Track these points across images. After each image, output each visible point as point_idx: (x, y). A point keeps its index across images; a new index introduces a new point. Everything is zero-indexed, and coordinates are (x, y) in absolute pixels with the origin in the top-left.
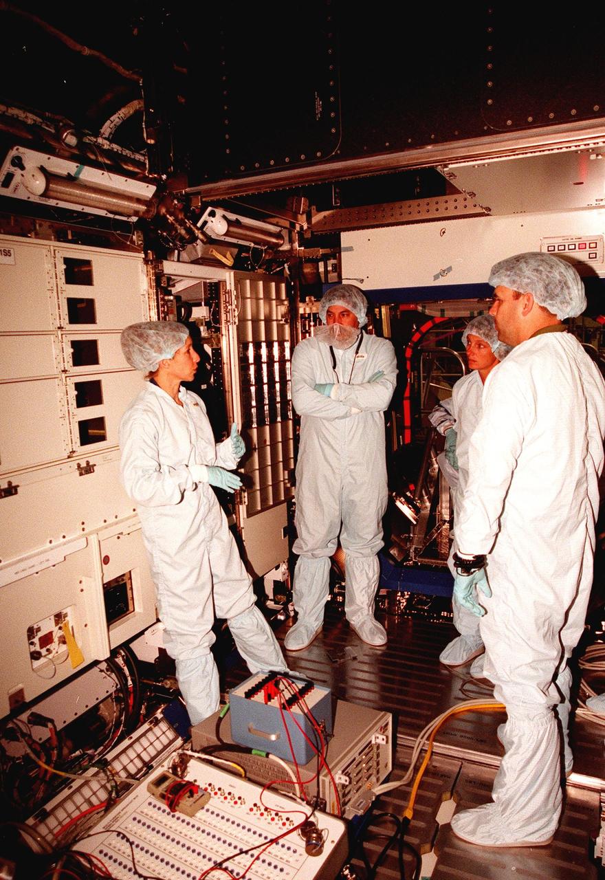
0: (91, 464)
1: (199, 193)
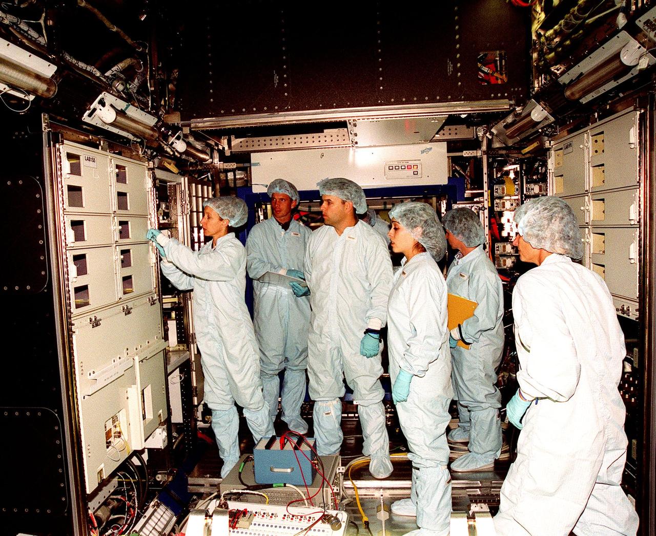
0: (129, 308)
1: (189, 125)
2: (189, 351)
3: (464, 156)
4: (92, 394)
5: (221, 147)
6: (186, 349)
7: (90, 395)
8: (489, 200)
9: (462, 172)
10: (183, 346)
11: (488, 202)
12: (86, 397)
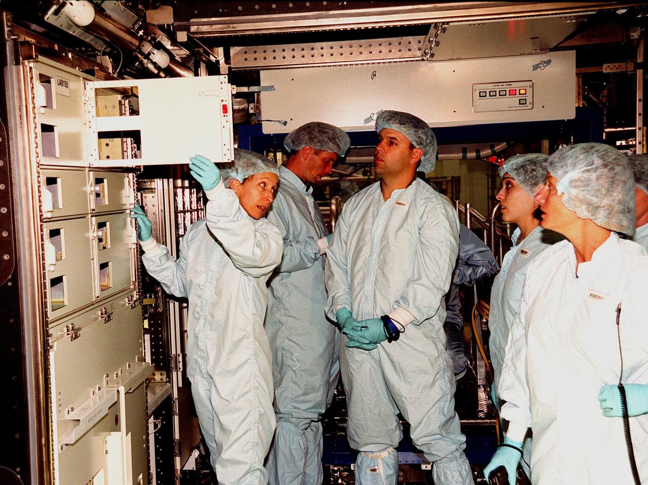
1: (187, 29)
2: (169, 382)
3: (604, 71)
4: (75, 443)
5: (212, 58)
6: (165, 380)
7: (72, 445)
8: (645, 143)
9: (593, 98)
10: (161, 374)
11: (643, 145)
12: (65, 447)
